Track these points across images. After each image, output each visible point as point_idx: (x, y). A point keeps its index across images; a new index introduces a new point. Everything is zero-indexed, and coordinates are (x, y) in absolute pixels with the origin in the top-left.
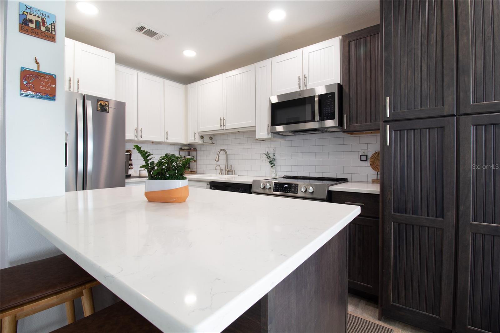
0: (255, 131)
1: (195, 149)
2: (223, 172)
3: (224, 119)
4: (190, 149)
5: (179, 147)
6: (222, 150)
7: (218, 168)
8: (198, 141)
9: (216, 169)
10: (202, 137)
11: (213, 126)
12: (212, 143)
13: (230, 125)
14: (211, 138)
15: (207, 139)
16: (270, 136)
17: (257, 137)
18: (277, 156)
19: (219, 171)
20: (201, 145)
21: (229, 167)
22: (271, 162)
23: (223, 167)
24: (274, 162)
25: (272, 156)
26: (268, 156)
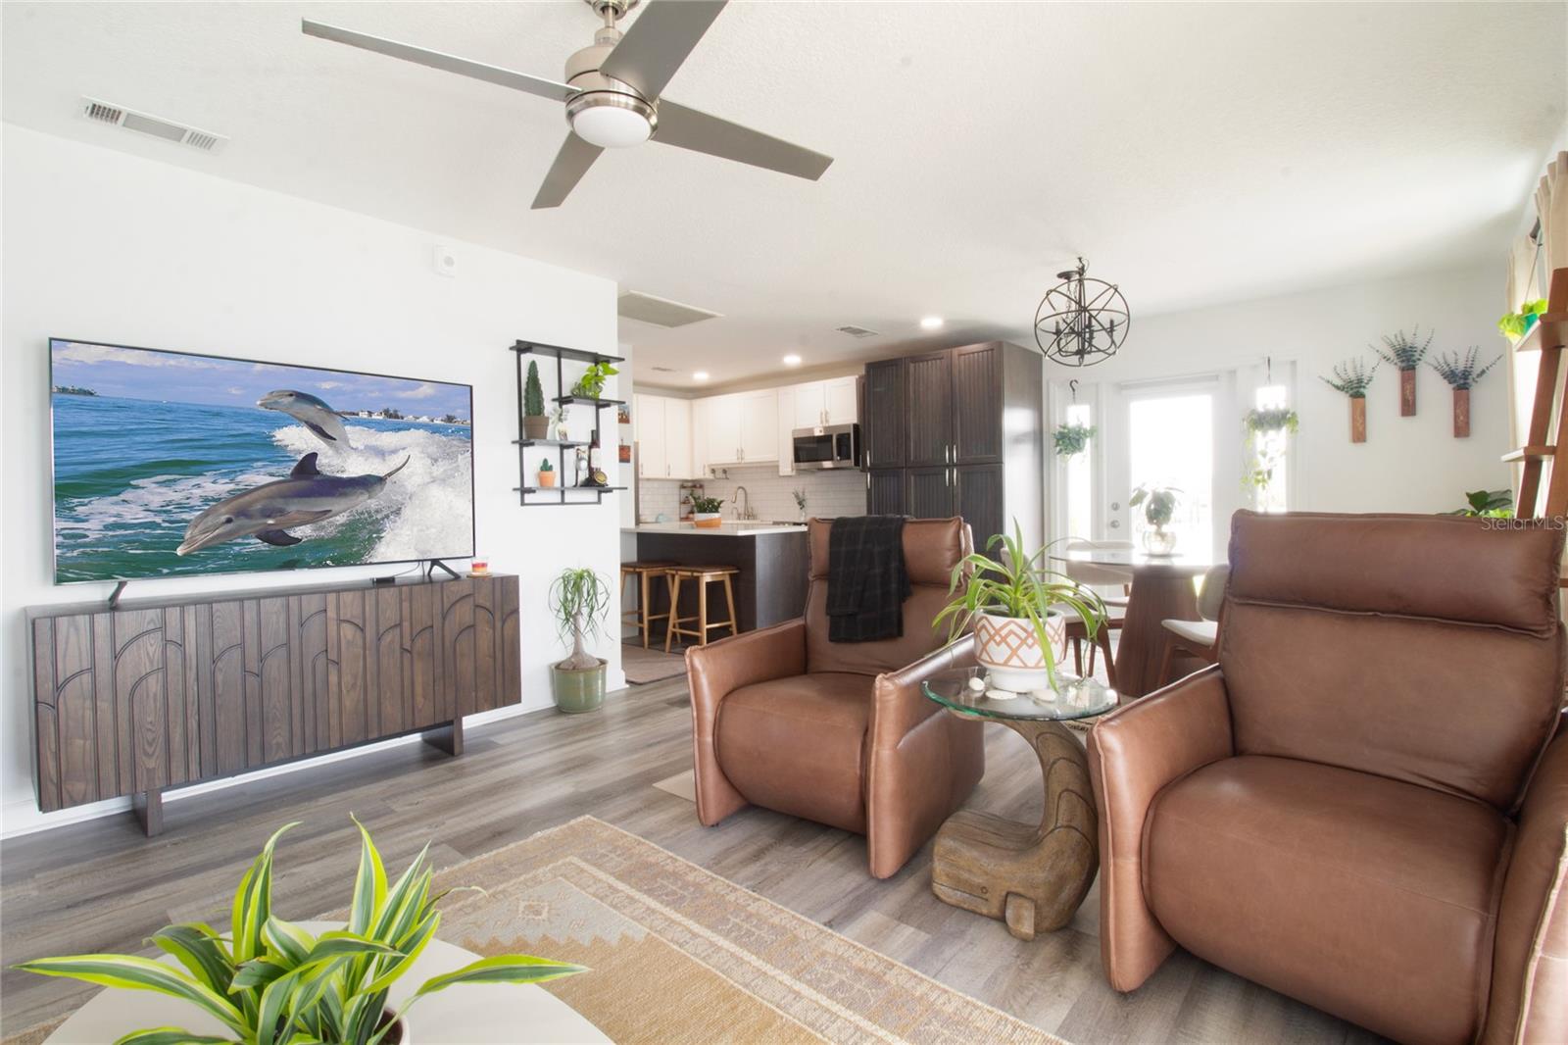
0: (778, 467)
1: (701, 487)
2: (742, 516)
3: (742, 451)
4: (694, 486)
5: (679, 483)
6: (740, 488)
7: (735, 512)
8: (709, 476)
9: (732, 513)
10: (713, 471)
11: (729, 458)
12: (727, 478)
13: (750, 458)
14: (725, 471)
15: (719, 474)
16: (794, 473)
17: (781, 474)
18: (807, 496)
19: (735, 515)
20: (712, 481)
21: (750, 510)
22: (800, 503)
23: (741, 510)
24: (804, 503)
25: (801, 495)
26: (797, 496)
